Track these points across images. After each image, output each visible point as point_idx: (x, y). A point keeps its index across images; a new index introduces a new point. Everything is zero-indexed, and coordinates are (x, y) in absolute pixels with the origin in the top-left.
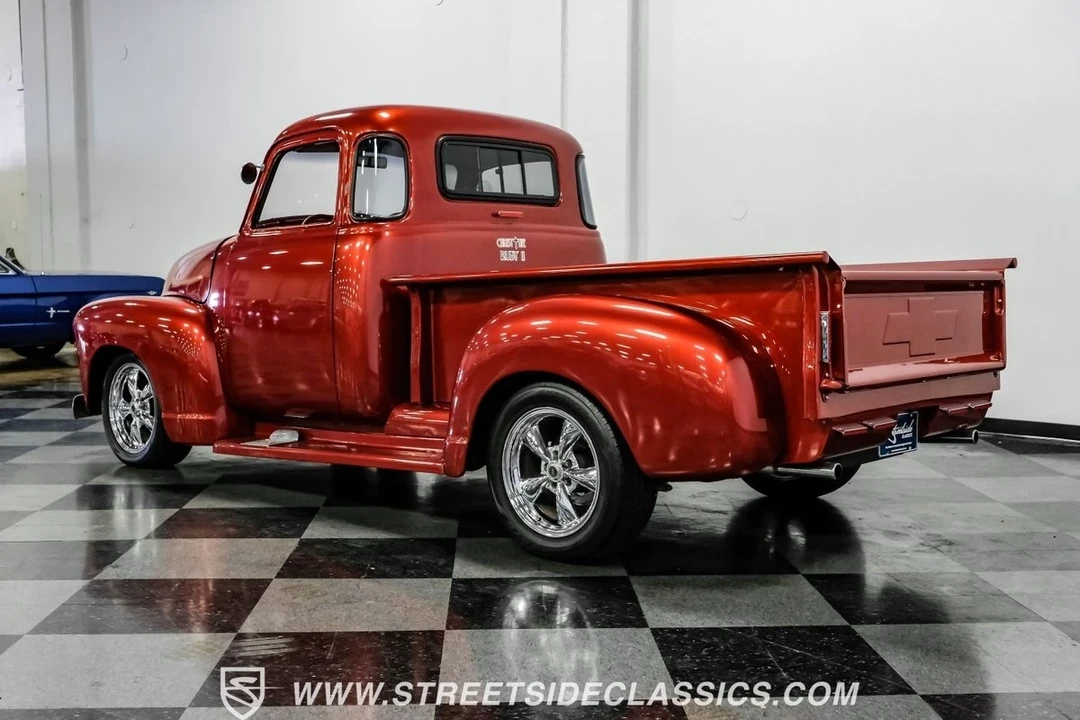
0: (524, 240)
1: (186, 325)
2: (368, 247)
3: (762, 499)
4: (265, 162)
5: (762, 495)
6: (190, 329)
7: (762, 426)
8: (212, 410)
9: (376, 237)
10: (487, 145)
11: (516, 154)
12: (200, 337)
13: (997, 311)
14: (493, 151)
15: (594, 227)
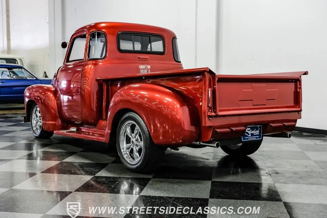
0: (150, 66)
1: (49, 93)
2: (92, 67)
3: (228, 155)
4: (70, 42)
5: (228, 154)
6: (50, 95)
7: (193, 129)
8: (55, 121)
9: (95, 65)
10: (137, 35)
11: (149, 37)
12: (52, 97)
13: (298, 90)
14: (140, 37)
15: (180, 62)
